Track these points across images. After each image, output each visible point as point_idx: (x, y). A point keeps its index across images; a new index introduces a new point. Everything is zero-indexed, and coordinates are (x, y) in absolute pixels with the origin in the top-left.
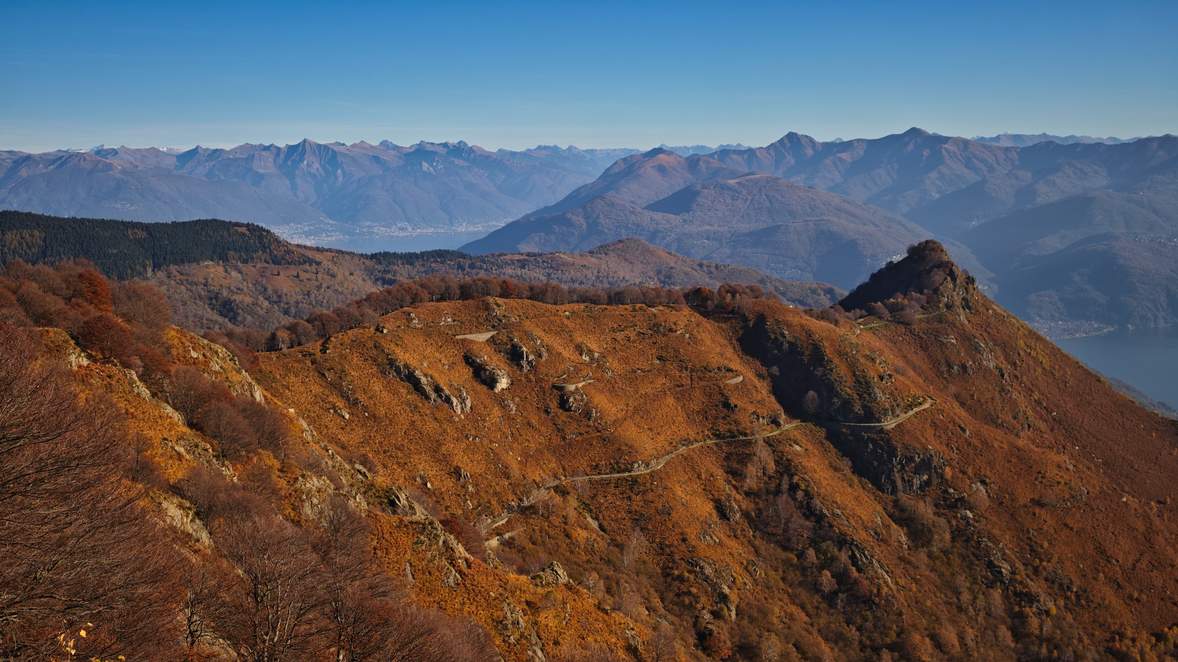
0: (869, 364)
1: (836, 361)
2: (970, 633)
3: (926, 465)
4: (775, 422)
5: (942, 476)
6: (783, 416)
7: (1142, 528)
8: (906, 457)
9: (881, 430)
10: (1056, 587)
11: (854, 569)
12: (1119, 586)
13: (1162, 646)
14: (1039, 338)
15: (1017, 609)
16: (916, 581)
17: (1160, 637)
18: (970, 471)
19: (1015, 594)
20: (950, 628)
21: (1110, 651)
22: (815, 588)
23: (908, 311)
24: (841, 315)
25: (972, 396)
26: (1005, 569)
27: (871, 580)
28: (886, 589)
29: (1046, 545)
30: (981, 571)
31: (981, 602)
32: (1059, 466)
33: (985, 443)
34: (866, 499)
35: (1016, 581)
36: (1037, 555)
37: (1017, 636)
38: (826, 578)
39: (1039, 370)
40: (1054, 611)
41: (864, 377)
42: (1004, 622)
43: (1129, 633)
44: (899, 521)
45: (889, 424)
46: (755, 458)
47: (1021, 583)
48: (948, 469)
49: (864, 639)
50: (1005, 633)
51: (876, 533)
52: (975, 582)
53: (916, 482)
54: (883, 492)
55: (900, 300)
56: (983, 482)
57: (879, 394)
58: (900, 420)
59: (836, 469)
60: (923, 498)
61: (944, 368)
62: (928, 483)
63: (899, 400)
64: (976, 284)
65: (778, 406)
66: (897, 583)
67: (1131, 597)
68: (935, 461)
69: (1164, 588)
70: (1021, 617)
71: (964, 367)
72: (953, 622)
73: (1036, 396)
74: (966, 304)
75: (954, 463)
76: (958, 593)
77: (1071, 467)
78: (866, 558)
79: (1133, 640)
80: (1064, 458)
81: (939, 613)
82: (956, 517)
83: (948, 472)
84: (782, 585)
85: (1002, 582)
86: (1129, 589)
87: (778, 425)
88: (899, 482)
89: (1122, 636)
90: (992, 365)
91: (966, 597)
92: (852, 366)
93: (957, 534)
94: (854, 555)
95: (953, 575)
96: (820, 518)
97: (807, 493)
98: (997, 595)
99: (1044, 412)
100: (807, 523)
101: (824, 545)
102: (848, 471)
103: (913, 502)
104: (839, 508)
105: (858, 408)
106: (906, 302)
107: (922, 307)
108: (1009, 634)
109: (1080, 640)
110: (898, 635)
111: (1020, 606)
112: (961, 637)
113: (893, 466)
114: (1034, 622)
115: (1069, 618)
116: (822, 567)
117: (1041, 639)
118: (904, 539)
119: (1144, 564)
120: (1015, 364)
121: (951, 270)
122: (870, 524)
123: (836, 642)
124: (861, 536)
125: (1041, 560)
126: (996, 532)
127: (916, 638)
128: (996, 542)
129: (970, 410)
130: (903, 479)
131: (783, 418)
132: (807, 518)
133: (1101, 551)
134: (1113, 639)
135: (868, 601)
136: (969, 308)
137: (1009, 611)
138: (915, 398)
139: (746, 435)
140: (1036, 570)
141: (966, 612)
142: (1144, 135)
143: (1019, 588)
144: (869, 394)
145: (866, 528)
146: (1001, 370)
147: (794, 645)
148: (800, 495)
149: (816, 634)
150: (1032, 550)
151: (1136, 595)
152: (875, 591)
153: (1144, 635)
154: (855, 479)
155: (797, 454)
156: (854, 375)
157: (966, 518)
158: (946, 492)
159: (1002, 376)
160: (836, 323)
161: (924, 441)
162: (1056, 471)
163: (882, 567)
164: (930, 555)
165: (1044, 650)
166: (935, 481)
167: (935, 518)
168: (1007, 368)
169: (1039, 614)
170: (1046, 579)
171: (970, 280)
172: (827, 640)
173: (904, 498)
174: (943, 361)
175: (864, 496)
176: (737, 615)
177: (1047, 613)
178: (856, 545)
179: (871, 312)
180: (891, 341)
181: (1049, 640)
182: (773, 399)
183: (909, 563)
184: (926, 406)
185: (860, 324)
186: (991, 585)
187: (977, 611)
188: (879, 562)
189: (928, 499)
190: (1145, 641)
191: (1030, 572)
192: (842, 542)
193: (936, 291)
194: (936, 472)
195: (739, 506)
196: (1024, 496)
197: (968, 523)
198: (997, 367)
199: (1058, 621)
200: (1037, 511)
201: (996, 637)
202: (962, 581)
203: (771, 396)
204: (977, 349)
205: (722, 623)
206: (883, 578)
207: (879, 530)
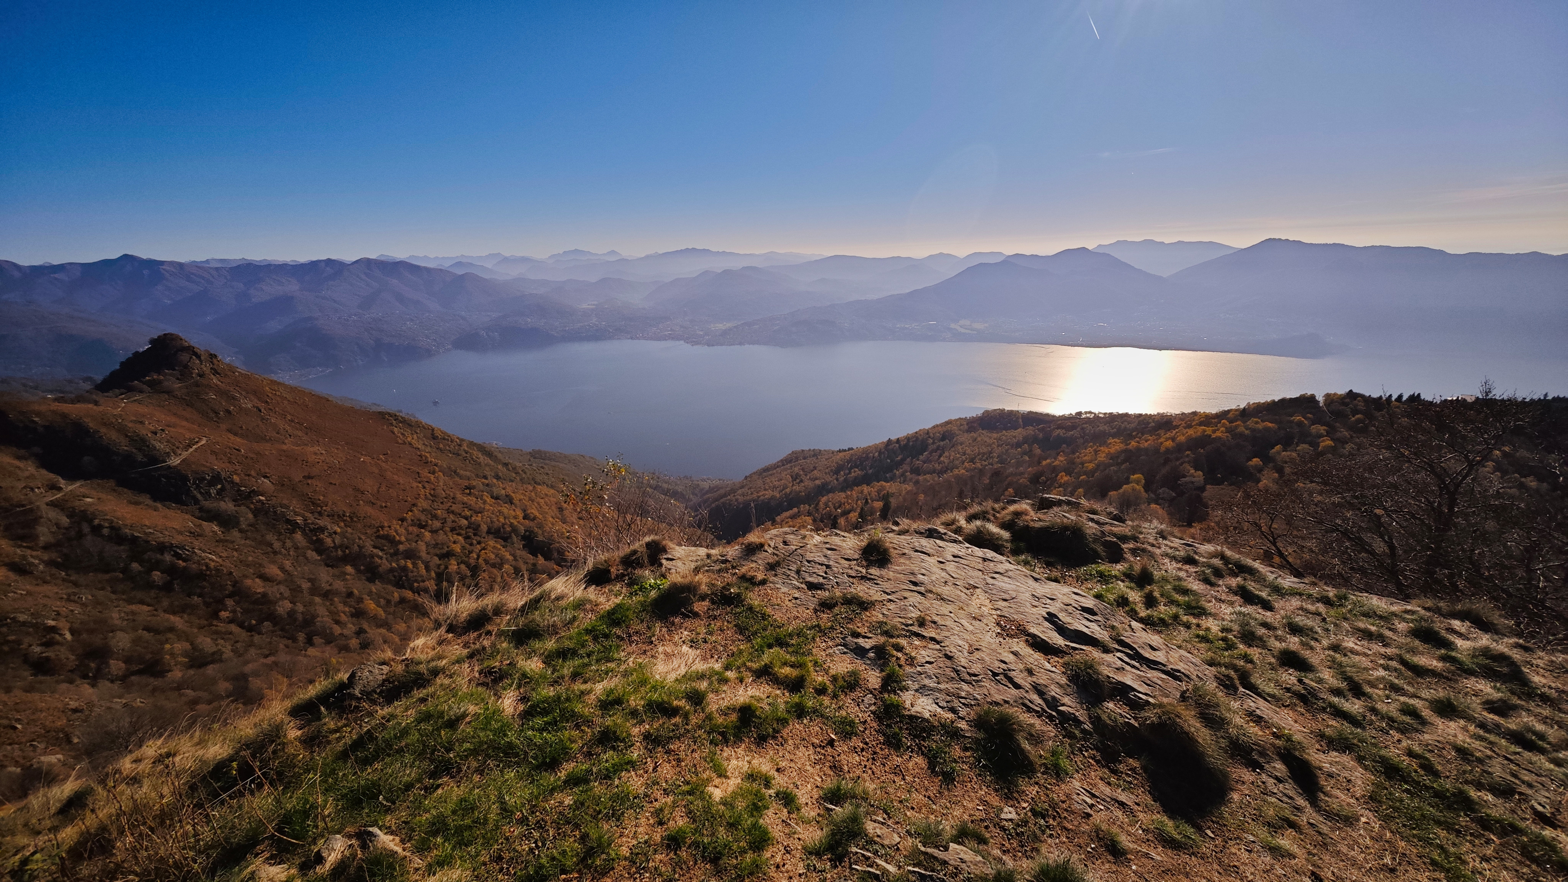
0: (138, 426)
1: (103, 430)
2: (288, 564)
3: (216, 478)
4: (54, 487)
5: (232, 482)
6: (62, 481)
7: (377, 471)
8: (198, 479)
9: (169, 467)
10: (336, 517)
11: (180, 562)
12: (373, 504)
13: (405, 523)
14: (279, 384)
15: (315, 538)
16: (236, 550)
17: (403, 520)
18: (253, 473)
19: (311, 530)
20: (272, 566)
21: (378, 537)
22: (150, 585)
23: (166, 383)
24: (98, 396)
25: (241, 427)
26: (299, 520)
27: (199, 563)
28: (213, 564)
29: (321, 498)
30: (282, 527)
31: (289, 544)
32: (316, 454)
33: (258, 453)
34: (173, 514)
35: (309, 524)
36: (318, 505)
37: (319, 552)
38: (157, 575)
39: (286, 402)
40: (339, 530)
41: (138, 435)
42: (310, 549)
43: (386, 524)
44: (209, 519)
45: (175, 461)
46: (42, 520)
47: (312, 524)
48: (235, 477)
49: (207, 600)
50: (312, 555)
51: (191, 533)
52: (280, 534)
53: (213, 491)
54: (187, 506)
55: (155, 377)
56: (265, 477)
57: (158, 445)
58: (183, 457)
59: (137, 503)
60: (222, 499)
61: (212, 415)
62: (223, 489)
63: (177, 444)
64: (220, 358)
65: (52, 476)
66: (221, 557)
67: (381, 507)
68: (223, 475)
69: (398, 496)
70: (320, 541)
71: (228, 412)
72: (274, 562)
73: (289, 417)
74: (215, 372)
75: (239, 472)
76: (270, 545)
77: (324, 452)
78: (188, 551)
79: (390, 527)
80: (316, 448)
81: (260, 561)
82: (252, 503)
83: (236, 478)
84: (113, 596)
85: (299, 528)
86: (379, 503)
87: (60, 489)
88: (199, 496)
89: (382, 527)
90: (249, 406)
91: (277, 545)
92: (122, 430)
93: (256, 513)
94: (175, 552)
95: (263, 536)
96: (134, 540)
97: (112, 528)
98: (298, 536)
99: (298, 426)
100: (122, 547)
101: (146, 557)
102: (149, 502)
103: (215, 505)
104: (149, 528)
105: (140, 457)
106: (162, 377)
107: (178, 379)
108: (314, 553)
109: (360, 539)
110: (234, 586)
111: (316, 536)
112: (282, 568)
113: (189, 487)
114: (329, 541)
115: (349, 530)
116: (150, 571)
117: (336, 548)
118: (216, 528)
119: (383, 488)
120: (267, 402)
121: (193, 351)
122: (183, 529)
123: (183, 612)
124: (177, 540)
125: (322, 507)
126: (285, 502)
127: (248, 582)
128: (287, 507)
129: (242, 436)
130: (201, 493)
131: (62, 483)
132: (120, 544)
133: (357, 490)
134: (378, 531)
135: (201, 576)
136: (219, 374)
137: (312, 542)
138: (191, 440)
139: (23, 506)
140: (320, 514)
141: (280, 553)
142: (314, 259)
143: (312, 526)
144: (148, 446)
145: (181, 533)
146: (257, 408)
147: (143, 630)
148: (106, 531)
149: (162, 614)
150: (313, 503)
151: (384, 505)
152: (204, 568)
153: (395, 522)
154: (159, 505)
155: (90, 504)
156: (127, 436)
157: (260, 501)
158: (239, 490)
159: (260, 411)
160: (96, 403)
161: (208, 464)
162: (314, 457)
163: (204, 551)
164: (241, 531)
165: (340, 552)
166: (228, 486)
167: (236, 508)
168: (262, 406)
169: (330, 535)
170: (328, 516)
171: (213, 356)
172: (174, 613)
173: (207, 504)
174: (209, 411)
175: (170, 513)
176: (72, 634)
177: (335, 533)
178: (176, 547)
179: (130, 389)
180: (159, 406)
181: (341, 546)
182: (44, 472)
183: (227, 541)
184: (203, 442)
185: (123, 399)
186: (293, 532)
187: (288, 550)
188: (200, 549)
189: (227, 499)
190: (396, 525)
191: (316, 515)
192: (162, 548)
193: (186, 366)
194: (226, 481)
195: (40, 560)
196: (297, 476)
197: (263, 504)
198: (254, 406)
199: (343, 535)
200: (309, 481)
201: (307, 558)
202: (271, 537)
203: (40, 470)
204: (234, 398)
205: (57, 647)
206: (207, 557)
207: (193, 531)
